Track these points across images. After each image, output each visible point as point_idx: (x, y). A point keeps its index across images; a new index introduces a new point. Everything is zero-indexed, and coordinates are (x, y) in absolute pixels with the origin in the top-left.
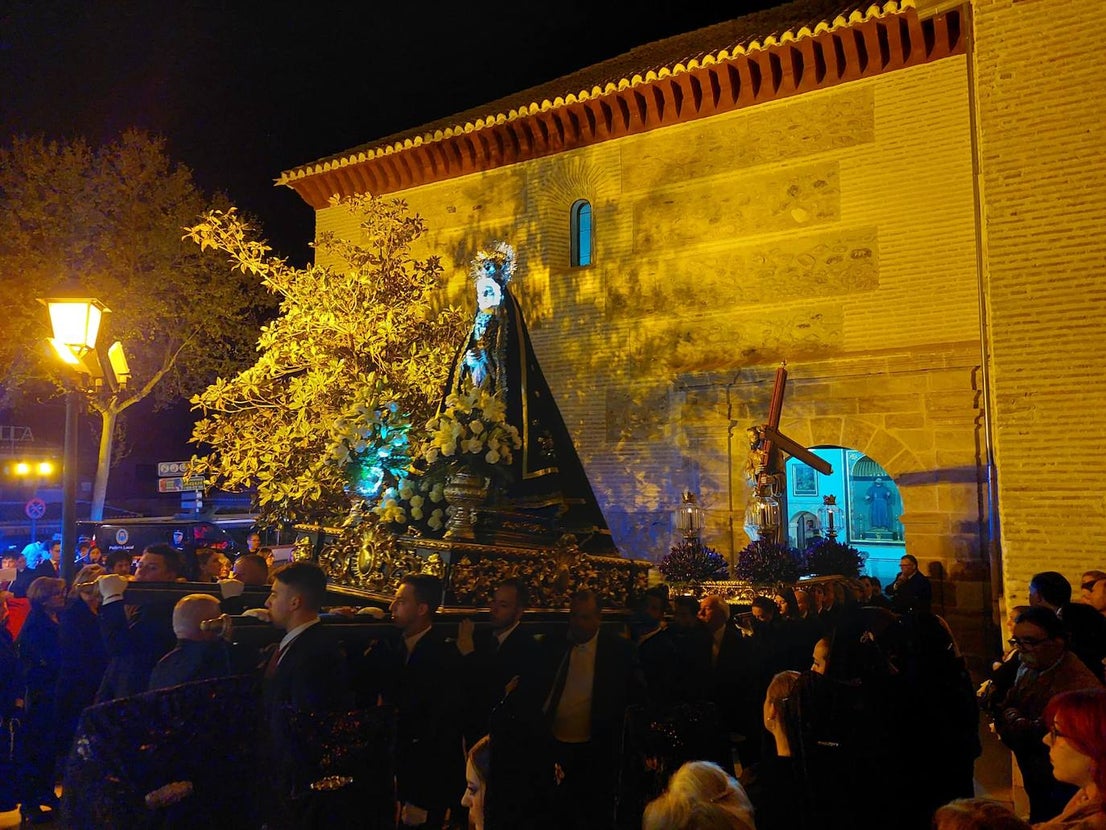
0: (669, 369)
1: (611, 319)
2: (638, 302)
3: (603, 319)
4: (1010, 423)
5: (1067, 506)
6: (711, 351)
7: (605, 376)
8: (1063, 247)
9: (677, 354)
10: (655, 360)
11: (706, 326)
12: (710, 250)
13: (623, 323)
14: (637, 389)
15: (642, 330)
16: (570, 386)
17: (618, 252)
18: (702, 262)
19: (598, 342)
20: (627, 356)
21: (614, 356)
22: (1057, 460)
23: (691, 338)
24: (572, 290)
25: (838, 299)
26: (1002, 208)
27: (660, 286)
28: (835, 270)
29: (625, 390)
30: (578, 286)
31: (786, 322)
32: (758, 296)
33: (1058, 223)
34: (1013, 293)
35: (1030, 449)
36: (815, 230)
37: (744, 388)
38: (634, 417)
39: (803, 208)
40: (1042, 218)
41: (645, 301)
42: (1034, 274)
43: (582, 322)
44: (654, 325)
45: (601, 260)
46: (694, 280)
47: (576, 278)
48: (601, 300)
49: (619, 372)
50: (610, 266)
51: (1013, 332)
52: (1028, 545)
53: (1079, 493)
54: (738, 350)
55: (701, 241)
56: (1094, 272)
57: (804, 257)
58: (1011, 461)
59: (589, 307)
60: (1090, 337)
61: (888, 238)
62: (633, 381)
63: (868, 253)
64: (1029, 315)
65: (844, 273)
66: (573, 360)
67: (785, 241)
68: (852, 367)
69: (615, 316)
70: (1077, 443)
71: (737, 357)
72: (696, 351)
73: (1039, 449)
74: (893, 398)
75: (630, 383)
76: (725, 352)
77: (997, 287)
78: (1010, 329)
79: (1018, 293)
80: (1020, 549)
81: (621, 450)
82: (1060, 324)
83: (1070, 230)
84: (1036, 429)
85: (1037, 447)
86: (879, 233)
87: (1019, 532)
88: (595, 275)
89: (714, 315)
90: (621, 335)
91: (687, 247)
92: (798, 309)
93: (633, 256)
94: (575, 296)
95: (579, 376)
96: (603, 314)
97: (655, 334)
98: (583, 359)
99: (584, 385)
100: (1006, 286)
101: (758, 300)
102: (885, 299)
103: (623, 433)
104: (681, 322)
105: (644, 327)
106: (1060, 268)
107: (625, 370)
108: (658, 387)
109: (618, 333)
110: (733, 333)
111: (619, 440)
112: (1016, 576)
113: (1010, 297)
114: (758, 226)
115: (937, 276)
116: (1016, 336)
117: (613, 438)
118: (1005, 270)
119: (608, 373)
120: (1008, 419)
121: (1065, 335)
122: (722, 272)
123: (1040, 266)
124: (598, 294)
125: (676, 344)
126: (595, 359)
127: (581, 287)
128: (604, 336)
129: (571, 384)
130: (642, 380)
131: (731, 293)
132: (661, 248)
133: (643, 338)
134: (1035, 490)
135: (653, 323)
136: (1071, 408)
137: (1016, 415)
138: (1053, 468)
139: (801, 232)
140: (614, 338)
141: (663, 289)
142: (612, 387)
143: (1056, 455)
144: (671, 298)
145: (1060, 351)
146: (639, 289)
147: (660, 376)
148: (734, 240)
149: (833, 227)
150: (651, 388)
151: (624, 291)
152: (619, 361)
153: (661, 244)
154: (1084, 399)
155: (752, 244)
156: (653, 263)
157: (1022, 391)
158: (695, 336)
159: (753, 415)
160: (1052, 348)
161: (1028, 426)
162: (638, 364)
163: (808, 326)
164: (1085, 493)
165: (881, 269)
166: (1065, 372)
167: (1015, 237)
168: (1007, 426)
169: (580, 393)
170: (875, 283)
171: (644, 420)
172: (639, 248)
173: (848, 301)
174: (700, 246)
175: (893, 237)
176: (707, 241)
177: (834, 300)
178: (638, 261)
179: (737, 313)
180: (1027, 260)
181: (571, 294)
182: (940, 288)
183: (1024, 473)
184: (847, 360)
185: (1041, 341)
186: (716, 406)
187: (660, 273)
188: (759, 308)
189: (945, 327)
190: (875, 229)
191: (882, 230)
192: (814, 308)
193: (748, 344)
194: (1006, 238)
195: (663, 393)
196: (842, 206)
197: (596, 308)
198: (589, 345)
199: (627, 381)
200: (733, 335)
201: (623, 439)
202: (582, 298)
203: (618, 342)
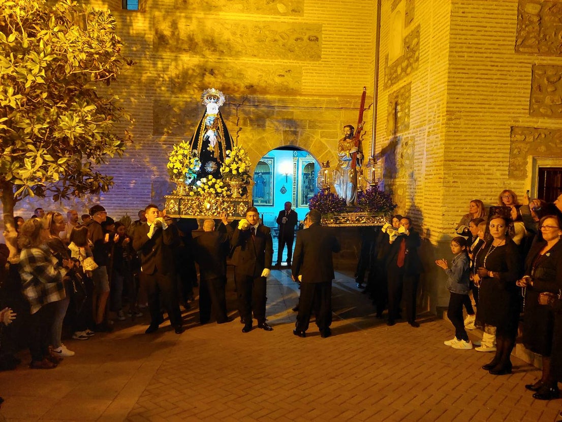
0: (199, 91)
1: (157, 51)
2: (178, 43)
3: (151, 50)
4: (451, 126)
5: (470, 169)
6: (225, 83)
7: (153, 90)
8: (482, 35)
9: (204, 81)
10: (189, 84)
11: (224, 67)
12: (228, 17)
13: (167, 55)
14: (176, 102)
15: (180, 62)
16: (125, 94)
17: (163, 5)
18: (222, 24)
19: (147, 65)
20: (169, 78)
21: (160, 77)
22: (468, 146)
23: (214, 73)
24: (127, 25)
25: (300, 63)
26: (458, 8)
27: (193, 34)
28: (299, 46)
29: (168, 101)
30: (131, 22)
31: (272, 72)
32: (256, 53)
33: (481, 22)
34: (459, 56)
35: (458, 140)
36: (289, 19)
37: (247, 108)
38: (174, 120)
39: (284, 4)
40: (475, 17)
41: (182, 43)
42: (468, 48)
43: (134, 49)
44: (188, 60)
45: (151, 7)
46: (216, 35)
47: (130, 17)
48: (149, 36)
49: (163, 88)
50: (157, 13)
51: (456, 78)
52: (452, 189)
53: (475, 163)
54: (243, 85)
55: (221, 10)
56: (494, 51)
57: (283, 34)
58: (449, 146)
59: (140, 39)
60: (488, 85)
61: (327, 32)
62: (173, 96)
63: (317, 39)
64: (464, 69)
65: (304, 48)
66: (127, 76)
67: (272, 22)
68: (308, 102)
69: (161, 49)
70: (478, 138)
71: (242, 89)
72: (217, 81)
73: (461, 140)
74: (325, 121)
75: (171, 97)
76: (235, 85)
77: (452, 52)
78: (456, 75)
79: (461, 57)
80: (448, 191)
81: (164, 141)
82: (477, 76)
83: (486, 27)
84: (461, 129)
85: (461, 139)
86: (323, 29)
87: (449, 182)
88: (145, 17)
89: (229, 60)
90: (165, 63)
91: (212, 12)
92: (279, 65)
93: (174, 10)
94: (129, 29)
95: (132, 87)
96: (151, 47)
97: (189, 66)
98: (135, 76)
99: (136, 94)
100: (456, 52)
101: (255, 56)
102: (324, 67)
103: (165, 130)
104: (207, 61)
105: (182, 60)
106: (480, 46)
107: (167, 87)
108: (191, 102)
109: (163, 61)
110: (240, 74)
111: (162, 134)
112: (446, 205)
113: (457, 58)
114: (258, 9)
115: (350, 59)
116: (458, 80)
117: (158, 132)
118: (456, 43)
119: (155, 88)
120: (450, 124)
121: (478, 82)
122: (234, 34)
123: (472, 44)
124: (148, 32)
125: (204, 75)
126: (144, 77)
127: (134, 24)
128: (151, 62)
129: (126, 92)
130: (180, 96)
131: (239, 48)
132: (194, 9)
133: (180, 68)
134: (458, 161)
135: (188, 58)
136: (476, 120)
137: (454, 122)
138: (467, 150)
139: (282, 19)
140: (160, 65)
141: (195, 37)
142: (158, 99)
143: (468, 144)
144: (201, 44)
145: (476, 91)
146: (178, 34)
147: (193, 95)
148: (242, 14)
149: (300, 19)
150: (186, 102)
151: (167, 32)
152: (163, 81)
153: (194, 6)
154: (483, 116)
155: (254, 19)
156: (188, 18)
157: (458, 109)
158: (216, 72)
159: (251, 125)
160: (472, 88)
161: (459, 128)
162: (177, 85)
163: (283, 76)
164: (478, 163)
165: (323, 50)
166: (476, 101)
167: (462, 25)
168: (450, 127)
169: (132, 99)
170: (319, 57)
171: (181, 122)
172: (179, 6)
173: (306, 65)
174: (221, 13)
175: (331, 33)
176: (226, 12)
177: (298, 63)
178: (178, 14)
179: (244, 61)
180: (466, 39)
181: (126, 28)
182: (350, 65)
183: (455, 152)
184: (306, 98)
185: (468, 84)
186: (231, 118)
187: (193, 26)
188: (256, 60)
189: (351, 87)
190: (321, 26)
191: (324, 27)
192: (287, 66)
193: (249, 81)
194: (459, 25)
195: (194, 106)
196: (305, 8)
197: (145, 41)
198: (140, 66)
199: (169, 95)
200: (240, 75)
201: (166, 134)
202: (135, 32)
203: (163, 68)
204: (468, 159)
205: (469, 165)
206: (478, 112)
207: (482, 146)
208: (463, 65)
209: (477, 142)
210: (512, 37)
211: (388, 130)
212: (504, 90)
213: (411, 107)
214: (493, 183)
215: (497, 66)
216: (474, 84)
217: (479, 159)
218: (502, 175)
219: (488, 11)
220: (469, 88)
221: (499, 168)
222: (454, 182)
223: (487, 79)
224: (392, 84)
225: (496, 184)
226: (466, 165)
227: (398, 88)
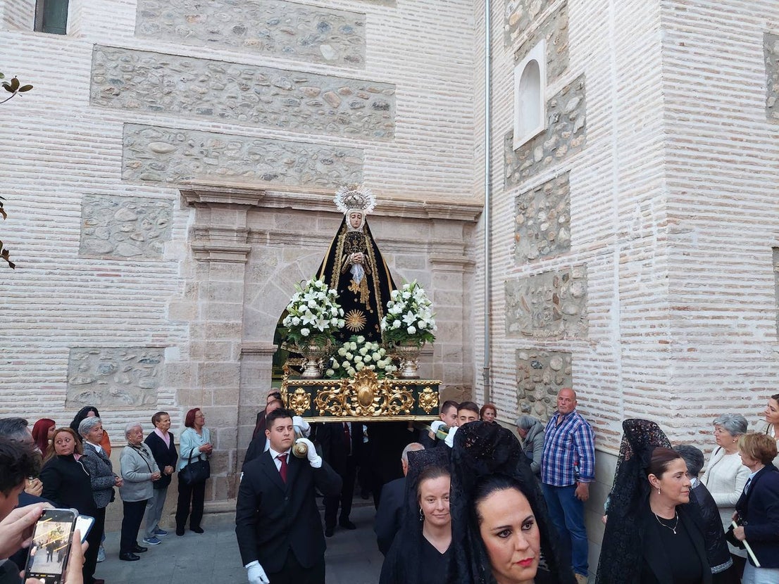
2: (139, 94)
4: (677, 243)
8: (714, 86)
17: (113, 29)
22: (708, 281)
23: (205, 150)
25: (360, 143)
26: (673, 36)
27: (169, 83)
31: (311, 154)
33: (710, 64)
34: (680, 119)
35: (690, 270)
36: (341, 71)
37: (265, 213)
39: (331, 47)
40: (700, 54)
41: (148, 96)
42: (694, 105)
44: (158, 126)
51: (679, 156)
52: (687, 364)
53: (722, 314)
54: (259, 172)
57: (330, 94)
60: (729, 171)
61: (405, 98)
63: (387, 106)
64: (691, 142)
65: (365, 119)
67: (313, 73)
70: (722, 267)
73: (697, 270)
74: (403, 240)
77: (669, 110)
78: (678, 152)
79: (684, 120)
80: (682, 368)
82: (711, 155)
83: (718, 72)
84: (694, 250)
85: (695, 268)
86: (397, 91)
87: (681, 351)
89: (234, 131)
91: (205, 49)
92: (323, 143)
100: (675, 111)
102: (400, 152)
104: (193, 130)
106: (712, 104)
110: (254, 154)
112: (679, 394)
113: (678, 122)
114: (287, 51)
115: (441, 141)
116: (682, 160)
118: (674, 95)
120: (676, 239)
121: (714, 167)
123: (699, 98)
134: (693, 310)
135: (158, 123)
136: (717, 234)
137: (681, 235)
138: (706, 289)
139: (330, 70)
141: (172, 87)
143: (707, 277)
145: (711, 181)
149: (358, 73)
154: (727, 227)
155: (280, 67)
156: (160, 54)
157: (685, 213)
159: (273, 243)
160: (706, 176)
161: (690, 247)
163: (331, 161)
164: (727, 313)
165: (397, 124)
166: (714, 200)
167: (682, 66)
168: (675, 246)
173: (369, 146)
175: (409, 98)
177: (357, 143)
179: (261, 134)
180: (689, 90)
182: (441, 151)
183: (687, 293)
185: (699, 169)
188: (284, 134)
190: (393, 87)
191: (399, 89)
192: (338, 146)
193: (269, 167)
194: (675, 64)
196: (367, 56)
200: (254, 156)
204: (708, 305)
205: (714, 318)
206: (718, 219)
207: (731, 282)
208: (689, 134)
209: (722, 274)
210: (759, 92)
211: (518, 254)
212: (754, 182)
213: (571, 213)
214: (754, 352)
215: (742, 140)
216: (709, 169)
217: (727, 306)
218: (767, 335)
219: (719, 46)
220: (700, 176)
221: (761, 322)
222: (690, 350)
223: (727, 161)
224: (523, 178)
225: (759, 352)
226: (707, 318)
227: (538, 183)
